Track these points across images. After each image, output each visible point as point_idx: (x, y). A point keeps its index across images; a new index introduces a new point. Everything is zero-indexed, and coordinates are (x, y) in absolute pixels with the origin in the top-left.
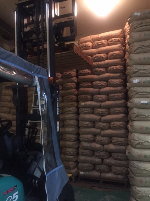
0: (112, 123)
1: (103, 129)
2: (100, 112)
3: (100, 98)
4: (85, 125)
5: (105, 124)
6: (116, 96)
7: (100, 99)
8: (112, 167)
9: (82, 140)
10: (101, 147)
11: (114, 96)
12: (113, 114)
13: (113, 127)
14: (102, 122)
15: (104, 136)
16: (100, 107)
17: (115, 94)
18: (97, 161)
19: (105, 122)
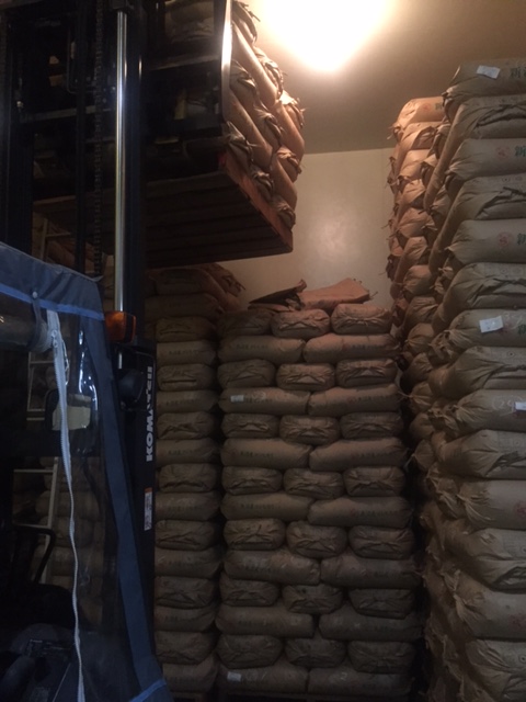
0: (354, 473)
1: (317, 497)
2: (305, 430)
3: (307, 375)
4: (248, 484)
5: (323, 478)
6: (365, 369)
7: (304, 380)
8: (353, 644)
9: (237, 544)
10: (312, 567)
11: (360, 370)
12: (355, 439)
13: (356, 487)
14: (315, 471)
15: (321, 523)
16: (306, 411)
17: (363, 363)
18: (293, 624)
19: (324, 468)
